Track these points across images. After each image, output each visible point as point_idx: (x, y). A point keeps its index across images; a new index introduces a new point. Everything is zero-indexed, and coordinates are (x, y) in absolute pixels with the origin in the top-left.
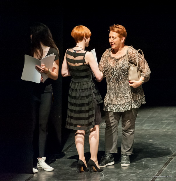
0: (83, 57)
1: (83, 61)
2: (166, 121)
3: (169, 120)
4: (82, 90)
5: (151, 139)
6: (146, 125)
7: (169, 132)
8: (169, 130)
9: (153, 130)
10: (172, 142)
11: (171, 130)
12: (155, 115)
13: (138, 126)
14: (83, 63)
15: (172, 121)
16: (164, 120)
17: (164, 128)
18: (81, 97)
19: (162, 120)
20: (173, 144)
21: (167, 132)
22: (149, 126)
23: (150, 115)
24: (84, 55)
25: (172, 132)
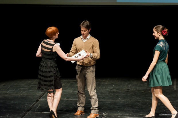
0: (52, 46)
1: (51, 49)
2: (22, 88)
3: (25, 87)
4: (47, 67)
5: (13, 100)
6: (9, 90)
7: (25, 95)
8: (25, 94)
9: (14, 94)
10: (26, 102)
11: (26, 94)
12: (15, 84)
13: (4, 92)
14: (51, 51)
15: (27, 88)
16: (21, 88)
17: (22, 93)
18: (46, 71)
19: (20, 88)
20: (27, 103)
21: (24, 96)
22: (11, 92)
23: (12, 84)
24: (53, 45)
25: (27, 95)
